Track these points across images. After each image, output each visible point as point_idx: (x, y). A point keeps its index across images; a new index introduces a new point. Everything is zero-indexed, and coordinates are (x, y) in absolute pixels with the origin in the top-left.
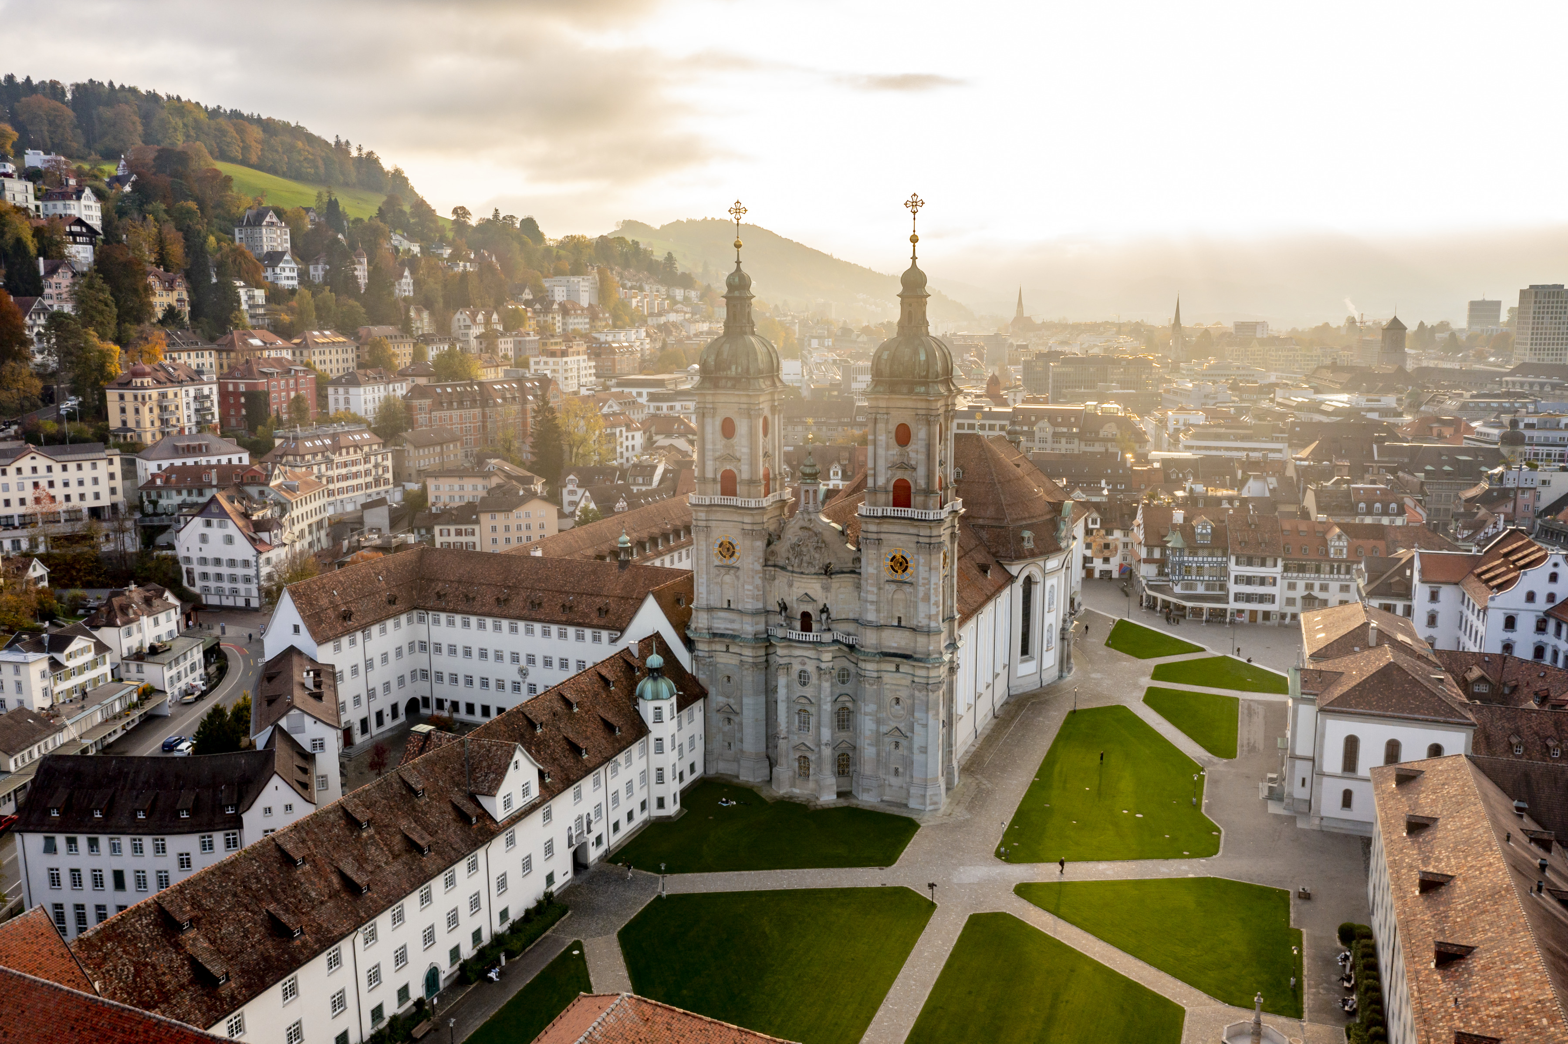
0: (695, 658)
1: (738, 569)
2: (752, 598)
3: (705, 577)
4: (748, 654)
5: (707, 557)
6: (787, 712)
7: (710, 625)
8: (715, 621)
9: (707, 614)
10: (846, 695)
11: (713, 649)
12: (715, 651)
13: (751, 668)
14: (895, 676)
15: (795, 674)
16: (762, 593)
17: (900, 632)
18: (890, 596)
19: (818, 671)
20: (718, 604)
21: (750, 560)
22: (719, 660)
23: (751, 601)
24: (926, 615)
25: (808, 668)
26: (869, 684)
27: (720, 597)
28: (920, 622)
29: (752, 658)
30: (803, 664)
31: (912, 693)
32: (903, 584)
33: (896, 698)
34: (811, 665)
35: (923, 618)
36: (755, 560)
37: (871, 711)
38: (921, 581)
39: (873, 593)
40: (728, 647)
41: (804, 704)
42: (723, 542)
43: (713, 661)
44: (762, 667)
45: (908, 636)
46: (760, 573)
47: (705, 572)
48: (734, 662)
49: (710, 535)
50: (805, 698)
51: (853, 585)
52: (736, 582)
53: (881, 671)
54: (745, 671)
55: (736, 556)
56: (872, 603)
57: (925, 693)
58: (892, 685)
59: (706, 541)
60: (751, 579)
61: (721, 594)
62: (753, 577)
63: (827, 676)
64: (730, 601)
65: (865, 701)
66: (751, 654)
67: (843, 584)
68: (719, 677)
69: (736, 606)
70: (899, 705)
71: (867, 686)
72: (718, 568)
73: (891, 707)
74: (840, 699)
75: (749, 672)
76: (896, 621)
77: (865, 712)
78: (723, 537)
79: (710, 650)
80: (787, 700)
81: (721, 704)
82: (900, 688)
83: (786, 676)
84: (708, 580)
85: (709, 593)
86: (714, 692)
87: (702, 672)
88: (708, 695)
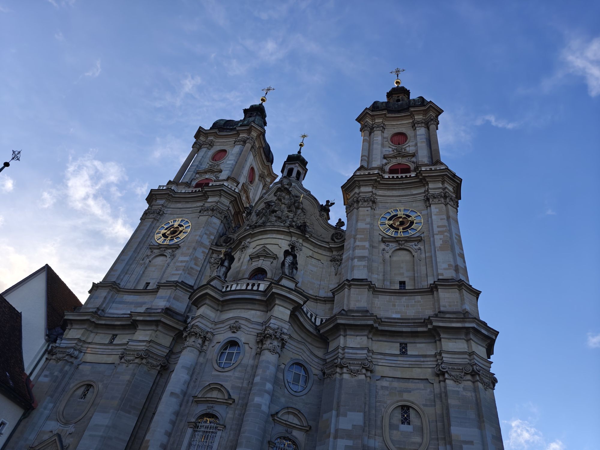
0: (48, 353)
1: (177, 247)
2: (183, 270)
3: (130, 253)
4: (141, 338)
5: (144, 236)
6: (173, 423)
7: (104, 306)
8: (114, 305)
9: (108, 293)
10: (297, 413)
11: (89, 340)
12: (89, 343)
13: (137, 361)
14: (399, 362)
15: (213, 350)
16: (199, 269)
17: (404, 299)
18: (387, 256)
19: (258, 343)
20: (130, 286)
21: (199, 233)
22: (89, 358)
23: (180, 272)
24: (450, 265)
25: (242, 337)
26: (351, 372)
27: (138, 278)
28: (442, 275)
29: (145, 344)
30: (235, 329)
31: (437, 391)
32: (406, 241)
33: (403, 407)
34: (249, 333)
35: (445, 269)
36: (206, 234)
37: (350, 428)
38: (436, 230)
39: (363, 248)
40: (114, 336)
41: (215, 402)
42: (173, 225)
43: (76, 358)
44: (155, 363)
45: (419, 302)
46: (206, 248)
47: (133, 250)
48: (110, 359)
49: (160, 221)
50: (219, 390)
51: (329, 259)
52: (169, 260)
53: (373, 353)
54: (124, 365)
55: (182, 236)
56: (361, 258)
57: (470, 383)
58: (392, 381)
59: (153, 222)
60: (191, 251)
61: (142, 276)
62: (195, 249)
63: (276, 343)
64: (149, 283)
65: (338, 406)
66: (147, 339)
67: (316, 256)
68: (72, 385)
69: (155, 287)
70: (409, 424)
71: (346, 376)
72: (152, 248)
73: (392, 427)
74: (285, 417)
75: (131, 366)
76: (397, 287)
77: (337, 431)
78: (175, 221)
79: (83, 339)
80: (181, 396)
81: (46, 437)
82: (410, 385)
83: (196, 352)
84: (133, 259)
85: (124, 271)
86: (47, 411)
87: (47, 372)
88: (34, 412)
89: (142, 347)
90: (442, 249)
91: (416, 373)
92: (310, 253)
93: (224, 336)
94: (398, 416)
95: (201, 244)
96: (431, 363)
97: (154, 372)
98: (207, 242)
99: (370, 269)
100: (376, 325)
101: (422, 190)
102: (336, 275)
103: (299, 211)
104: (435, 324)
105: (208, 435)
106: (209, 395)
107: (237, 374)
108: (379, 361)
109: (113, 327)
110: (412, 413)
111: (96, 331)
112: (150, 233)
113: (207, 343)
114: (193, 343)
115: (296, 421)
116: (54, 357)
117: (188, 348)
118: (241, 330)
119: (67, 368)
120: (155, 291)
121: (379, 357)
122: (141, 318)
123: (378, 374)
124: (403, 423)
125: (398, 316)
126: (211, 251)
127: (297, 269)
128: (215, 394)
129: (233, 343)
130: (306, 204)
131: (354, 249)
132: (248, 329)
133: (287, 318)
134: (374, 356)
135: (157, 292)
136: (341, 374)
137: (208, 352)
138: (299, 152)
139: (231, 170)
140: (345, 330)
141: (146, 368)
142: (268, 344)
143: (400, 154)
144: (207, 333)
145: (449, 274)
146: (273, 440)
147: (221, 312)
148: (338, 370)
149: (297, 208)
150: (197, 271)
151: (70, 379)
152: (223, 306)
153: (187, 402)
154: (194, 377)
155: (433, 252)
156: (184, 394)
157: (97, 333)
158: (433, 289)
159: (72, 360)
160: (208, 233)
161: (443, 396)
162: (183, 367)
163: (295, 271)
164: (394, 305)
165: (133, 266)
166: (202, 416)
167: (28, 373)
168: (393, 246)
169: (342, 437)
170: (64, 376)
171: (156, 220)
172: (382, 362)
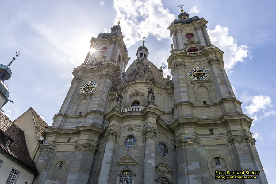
0: (40, 149)
1: (92, 94)
2: (98, 105)
3: (70, 99)
4: (84, 138)
5: (75, 91)
6: (110, 176)
7: (62, 125)
8: (66, 124)
9: (63, 118)
10: (165, 166)
11: (58, 141)
12: (58, 143)
13: (84, 149)
14: (211, 138)
15: (122, 141)
16: (105, 104)
17: (207, 109)
18: (195, 90)
19: (143, 135)
20: (72, 114)
21: (102, 87)
22: (59, 149)
23: (96, 106)
24: (226, 92)
25: (135, 133)
26: (190, 145)
27: (75, 111)
28: (224, 96)
29: (86, 141)
30: (131, 129)
31: (231, 149)
32: (203, 82)
33: (216, 158)
34: (138, 131)
35: (225, 93)
36: (105, 87)
37: (194, 170)
38: (217, 76)
39: (184, 87)
40: (70, 139)
41: (128, 164)
42: (88, 84)
43: (54, 150)
44: (92, 149)
45: (214, 109)
46: (106, 93)
47: (71, 97)
48: (70, 149)
49: (81, 83)
50: (129, 159)
51: (167, 94)
52: (89, 101)
54: (78, 152)
55: (93, 89)
56: (184, 92)
57: (245, 144)
58: (209, 147)
59: (78, 84)
60: (99, 96)
61: (77, 109)
62: (101, 94)
63: (152, 135)
64: (81, 112)
65: (186, 161)
66: (87, 138)
67: (160, 93)
68: (54, 163)
69: (85, 114)
70: (220, 165)
72: (79, 96)
73: (212, 167)
75: (81, 151)
76: (203, 104)
77: (188, 172)
78: (88, 82)
79: (55, 141)
80: (111, 163)
82: (218, 148)
83: (114, 142)
84: (71, 102)
85: (69, 108)
86: (45, 176)
87: (41, 158)
88: (39, 177)
89: (85, 142)
90: (221, 84)
91: (220, 142)
92: (158, 92)
93: (125, 134)
94: (214, 162)
95: (104, 92)
96: (226, 136)
98: (106, 91)
99: (189, 97)
100: (198, 122)
101: (206, 58)
102: (172, 101)
103: (149, 72)
104: (226, 119)
105: (128, 180)
106: (125, 162)
107: (136, 151)
108: (201, 138)
109: (68, 134)
110: (220, 160)
111: (60, 136)
112: (77, 89)
113: (118, 137)
114: (112, 138)
115: (165, 169)
116: (43, 150)
117: (110, 141)
118: (134, 130)
119: (50, 155)
120: (86, 116)
121: (201, 136)
122: (82, 129)
123: (202, 144)
124: (217, 165)
125: (206, 117)
126: (108, 95)
127: (155, 99)
128: (127, 161)
129: (131, 137)
130: (152, 69)
131: (179, 88)
132: (137, 129)
133: (155, 122)
134: (199, 136)
135: (87, 116)
136: (185, 146)
137: (119, 142)
138: (143, 45)
139: (111, 56)
140: (183, 126)
141: (89, 152)
142: (148, 135)
143: (192, 43)
144: (117, 133)
145: (227, 95)
146: (158, 179)
147: (122, 122)
148: (183, 144)
149: (148, 71)
150: (104, 104)
151: (53, 160)
152: (122, 120)
153: (114, 166)
154: (115, 154)
155: (217, 86)
156: (112, 162)
157: (61, 138)
158: (221, 103)
159: (52, 151)
160: (106, 86)
161: (234, 151)
162: (109, 150)
163: (154, 100)
164: (203, 112)
165: (72, 105)
166: (123, 172)
167: (32, 159)
168: (197, 85)
169: (191, 174)
170: (49, 159)
171: (79, 82)
172: (203, 139)
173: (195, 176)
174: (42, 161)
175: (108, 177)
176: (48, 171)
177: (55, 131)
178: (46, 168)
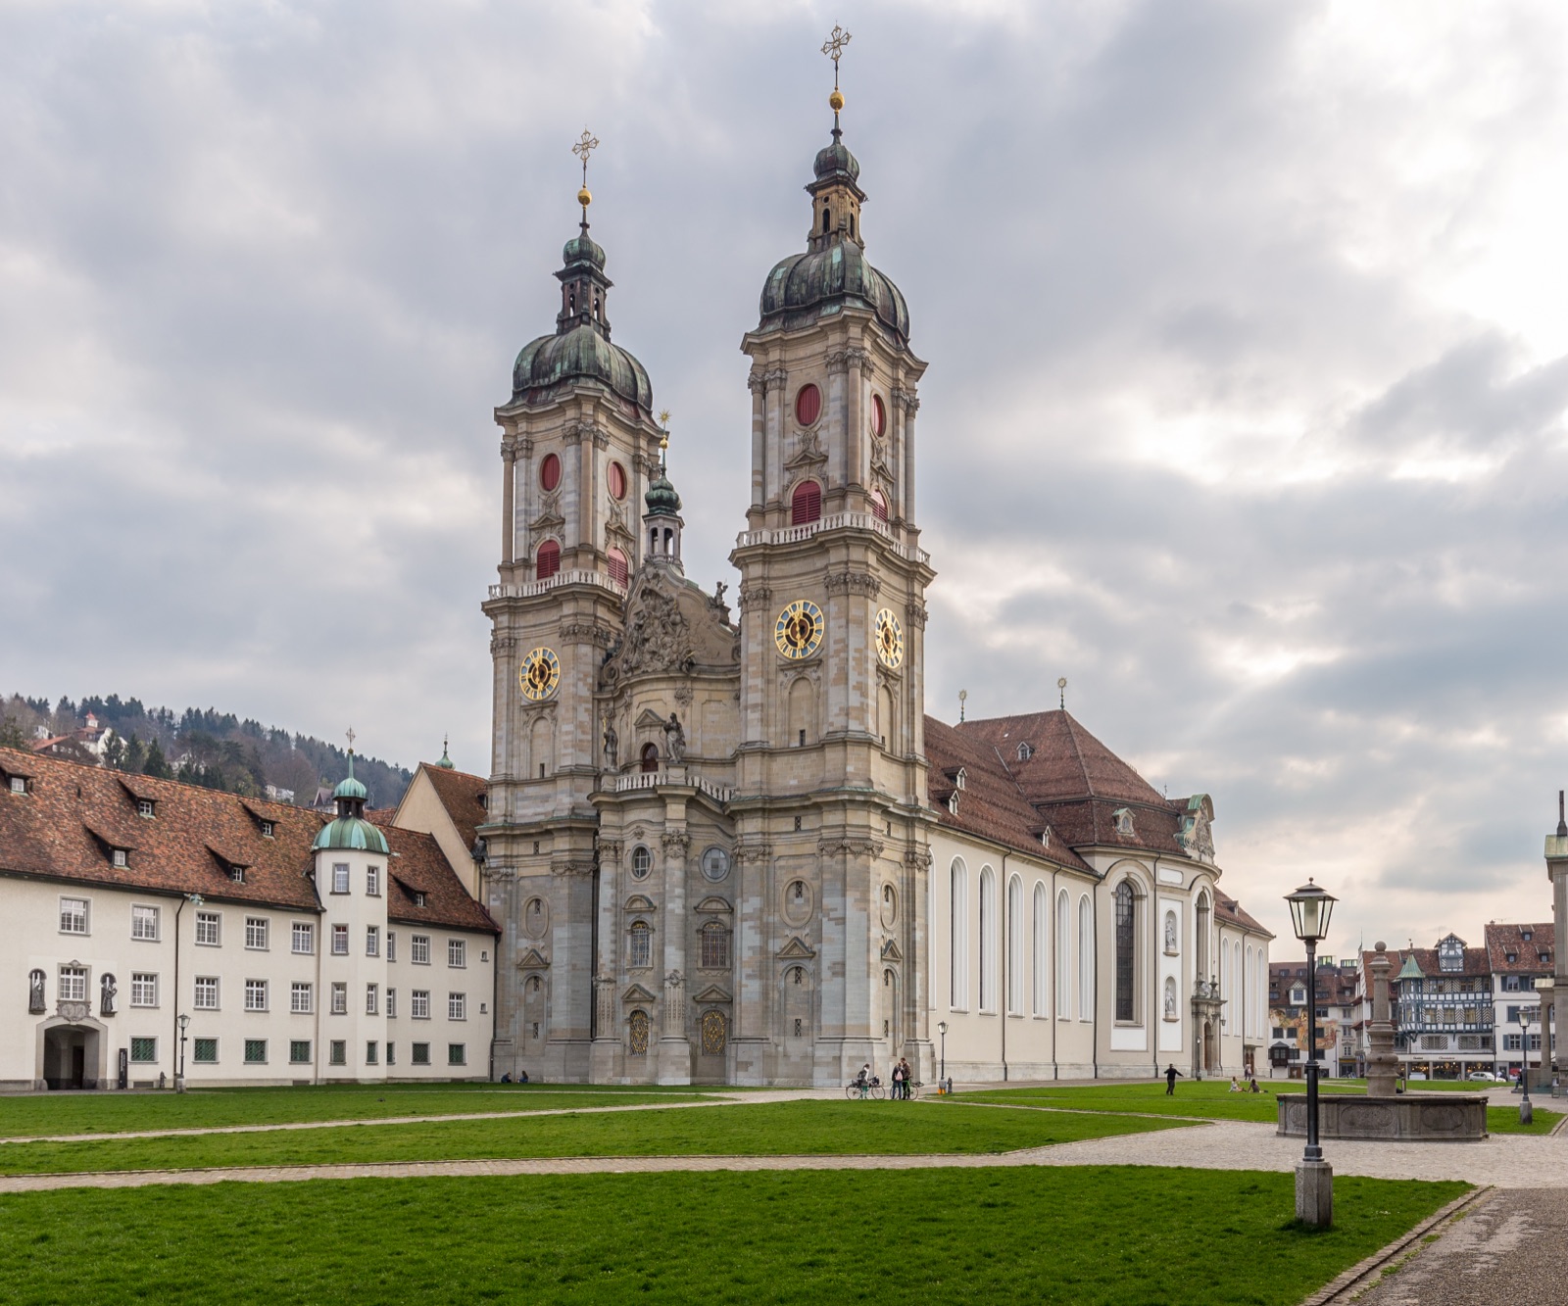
0: (484, 876)
1: (555, 703)
2: (572, 747)
3: (504, 725)
4: (562, 847)
5: (508, 691)
6: (615, 932)
7: (508, 808)
8: (519, 803)
9: (505, 790)
10: (720, 899)
11: (515, 853)
12: (517, 856)
13: (568, 872)
14: (794, 839)
15: (627, 859)
16: (590, 737)
17: (802, 760)
18: (786, 693)
19: (662, 847)
20: (525, 773)
21: (571, 680)
22: (523, 872)
23: (570, 750)
24: (841, 709)
25: (648, 841)
26: (749, 860)
27: (529, 761)
28: (832, 724)
29: (568, 852)
31: (819, 865)
32: (805, 666)
33: (796, 882)
34: (652, 836)
35: (837, 715)
36: (579, 679)
37: (751, 911)
40: (536, 846)
41: (641, 910)
43: (512, 875)
44: (586, 870)
45: (811, 763)
46: (587, 702)
47: (505, 718)
48: (544, 871)
49: (517, 656)
50: (641, 900)
51: (732, 695)
52: (553, 726)
53: (769, 834)
54: (559, 878)
55: (554, 682)
56: (755, 707)
57: (840, 857)
58: (788, 860)
59: (509, 663)
60: (571, 711)
61: (531, 756)
62: (575, 709)
63: (676, 847)
64: (544, 765)
65: (742, 893)
66: (567, 847)
68: (523, 903)
69: (551, 772)
70: (801, 896)
71: (746, 864)
72: (526, 709)
73: (788, 901)
74: (709, 906)
75: (564, 879)
76: (797, 742)
77: (742, 915)
79: (509, 853)
80: (613, 909)
81: (525, 954)
82: (803, 861)
83: (613, 864)
84: (511, 732)
85: (511, 755)
86: (514, 932)
87: (494, 896)
88: (503, 936)
89: (566, 857)
90: (836, 682)
91: (807, 848)
92: (705, 696)
93: (631, 844)
94: (793, 891)
95: (579, 699)
96: (816, 838)
97: (589, 879)
98: (585, 692)
99: (765, 722)
100: (769, 805)
101: (822, 565)
103: (679, 627)
105: (643, 939)
106: (634, 906)
107: (652, 881)
108: (774, 841)
109: (531, 835)
110: (803, 887)
112: (513, 688)
113: (619, 853)
114: (608, 857)
115: (720, 906)
116: (491, 879)
117: (605, 864)
118: (645, 833)
119: (509, 887)
120: (555, 779)
121: (775, 837)
122: (553, 825)
123: (776, 855)
124: (797, 896)
126: (595, 703)
128: (638, 905)
129: (641, 850)
130: (687, 606)
132: (650, 832)
133: (683, 815)
134: (771, 838)
135: (557, 781)
136: (742, 863)
137: (623, 863)
139: (577, 518)
141: (579, 878)
143: (806, 457)
144: (617, 842)
145: (839, 722)
146: (701, 928)
147: (622, 816)
148: (739, 859)
150: (588, 741)
151: (517, 897)
152: (621, 810)
153: (619, 913)
154: (618, 890)
155: (828, 685)
156: (615, 907)
157: (518, 846)
158: (824, 745)
159: (509, 878)
160: (582, 675)
162: (606, 882)
164: (792, 768)
165: (516, 743)
166: (635, 924)
167: (477, 899)
168: (791, 674)
169: (746, 920)
170: (511, 896)
171: (511, 657)
172: (778, 842)
173: (752, 923)
174: (497, 903)
175: (612, 937)
176: (516, 922)
177: (498, 832)
178: (510, 917)
